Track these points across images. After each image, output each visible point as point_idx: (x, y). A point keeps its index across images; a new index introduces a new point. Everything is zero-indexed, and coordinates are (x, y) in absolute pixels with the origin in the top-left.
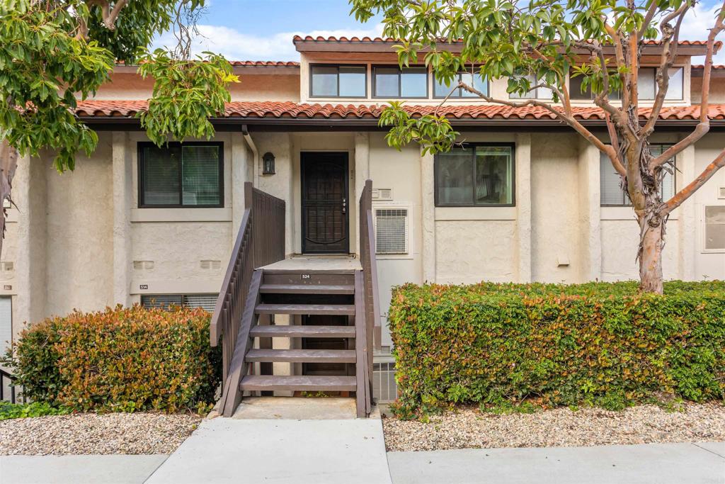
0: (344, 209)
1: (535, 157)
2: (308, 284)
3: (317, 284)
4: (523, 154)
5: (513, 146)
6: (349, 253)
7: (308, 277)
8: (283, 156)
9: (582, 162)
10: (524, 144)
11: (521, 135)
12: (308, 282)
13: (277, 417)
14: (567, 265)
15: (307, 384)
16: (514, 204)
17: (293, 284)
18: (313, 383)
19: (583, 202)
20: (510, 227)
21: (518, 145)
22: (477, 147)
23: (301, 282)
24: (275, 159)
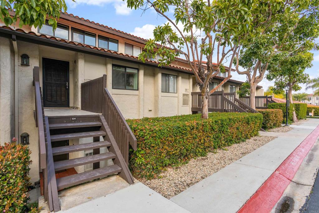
0: (67, 87)
1: (145, 74)
2: (75, 122)
3: (79, 122)
4: (141, 73)
5: (138, 70)
6: (69, 107)
7: (75, 119)
8: (35, 58)
9: (156, 78)
10: (142, 69)
11: (141, 66)
12: (74, 121)
13: (90, 199)
14: (151, 110)
15: (98, 175)
16: (138, 90)
17: (67, 123)
18: (100, 174)
19: (156, 90)
20: (137, 97)
21: (140, 69)
22: (127, 68)
23: (71, 122)
24: (30, 58)
